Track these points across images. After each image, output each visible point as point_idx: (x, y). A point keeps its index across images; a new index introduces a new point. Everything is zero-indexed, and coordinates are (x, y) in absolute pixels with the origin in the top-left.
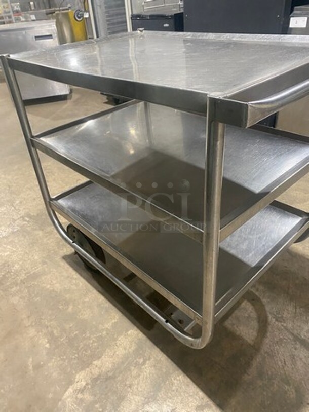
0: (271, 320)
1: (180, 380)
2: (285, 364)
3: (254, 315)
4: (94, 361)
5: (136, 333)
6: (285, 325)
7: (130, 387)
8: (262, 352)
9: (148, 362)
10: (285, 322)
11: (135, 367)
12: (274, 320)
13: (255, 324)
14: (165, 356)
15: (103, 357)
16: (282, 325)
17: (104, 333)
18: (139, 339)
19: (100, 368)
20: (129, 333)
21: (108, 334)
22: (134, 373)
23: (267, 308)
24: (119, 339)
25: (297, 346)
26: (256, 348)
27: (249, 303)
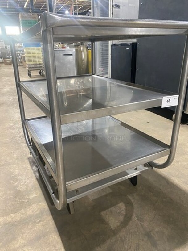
0: (134, 218)
1: (54, 238)
2: (130, 248)
3: (124, 212)
4: (12, 214)
5: (44, 204)
6: (143, 224)
7: (22, 234)
8: (118, 236)
9: (41, 222)
10: (143, 222)
11: (32, 223)
12: (136, 218)
13: (121, 218)
14: (53, 221)
15: (18, 213)
16: (140, 224)
17: (27, 200)
18: (44, 209)
19: (12, 218)
20: (40, 204)
21: (28, 201)
22: (30, 226)
23: (135, 211)
24: (33, 205)
25: (145, 239)
26: (115, 232)
27: (124, 205)
